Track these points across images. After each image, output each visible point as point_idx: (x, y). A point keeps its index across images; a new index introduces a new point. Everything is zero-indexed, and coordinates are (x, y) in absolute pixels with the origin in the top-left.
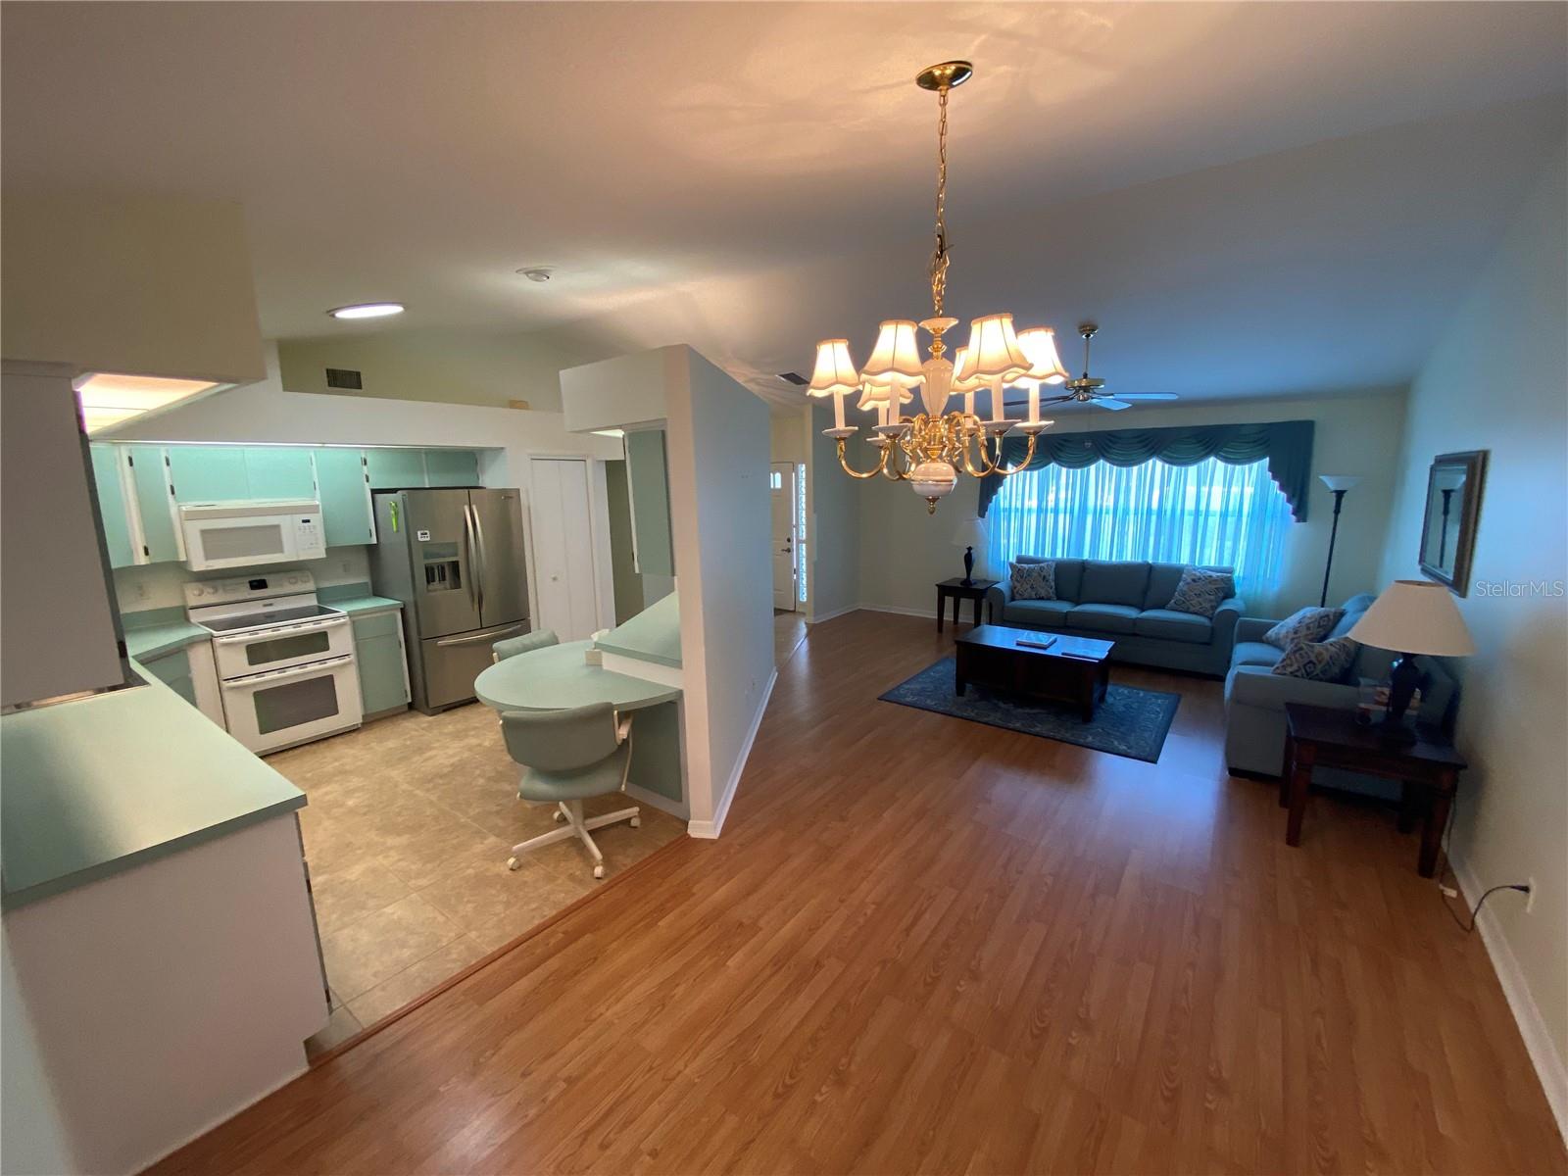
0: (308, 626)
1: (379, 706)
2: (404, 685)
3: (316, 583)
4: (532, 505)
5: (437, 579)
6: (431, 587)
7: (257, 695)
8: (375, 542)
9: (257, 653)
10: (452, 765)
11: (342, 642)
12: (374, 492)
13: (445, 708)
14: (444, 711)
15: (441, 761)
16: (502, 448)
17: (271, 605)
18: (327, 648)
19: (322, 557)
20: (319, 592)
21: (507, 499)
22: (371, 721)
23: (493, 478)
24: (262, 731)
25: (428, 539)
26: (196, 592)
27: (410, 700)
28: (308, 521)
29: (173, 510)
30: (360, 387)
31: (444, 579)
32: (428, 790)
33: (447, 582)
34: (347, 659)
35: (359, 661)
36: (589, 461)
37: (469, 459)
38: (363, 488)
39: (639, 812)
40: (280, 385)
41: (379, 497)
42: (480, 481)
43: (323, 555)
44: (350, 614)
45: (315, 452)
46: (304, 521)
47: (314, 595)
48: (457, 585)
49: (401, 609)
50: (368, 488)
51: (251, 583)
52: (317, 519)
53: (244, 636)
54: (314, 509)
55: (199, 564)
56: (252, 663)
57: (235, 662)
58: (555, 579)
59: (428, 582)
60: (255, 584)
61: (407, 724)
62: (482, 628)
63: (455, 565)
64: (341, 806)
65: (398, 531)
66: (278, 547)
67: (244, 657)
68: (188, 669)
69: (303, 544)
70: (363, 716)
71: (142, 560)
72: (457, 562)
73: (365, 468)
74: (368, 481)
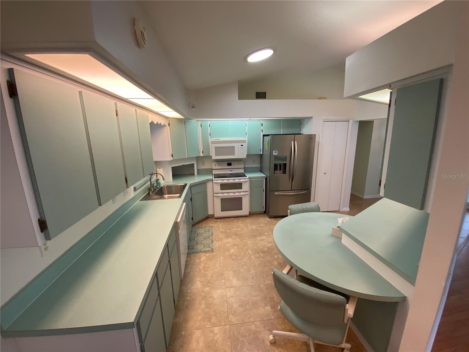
0: (237, 180)
1: (255, 210)
2: (263, 205)
3: (244, 165)
4: (320, 141)
5: (278, 170)
6: (276, 172)
7: (221, 199)
8: (262, 153)
9: (223, 187)
10: (268, 247)
11: (246, 187)
12: (264, 136)
13: (275, 217)
14: (274, 218)
15: (266, 244)
16: (312, 117)
17: (232, 171)
18: (241, 188)
19: (244, 157)
20: (245, 169)
21: (311, 138)
22: (251, 214)
23: (306, 130)
24: (222, 211)
25: (277, 154)
26: (214, 165)
27: (264, 210)
28: (243, 145)
29: (210, 140)
30: (265, 98)
31: (281, 169)
32: (256, 258)
33: (281, 172)
34: (246, 193)
35: (250, 194)
36: (351, 121)
37: (299, 122)
38: (261, 134)
39: (350, 348)
40: (237, 98)
41: (265, 137)
42: (301, 131)
43: (245, 157)
44: (249, 178)
45: (248, 122)
46: (241, 145)
47: (243, 169)
48: (284, 172)
49: (266, 178)
50: (262, 134)
51: (228, 163)
52: (245, 145)
53: (220, 181)
54: (244, 141)
55: (214, 157)
56: (221, 189)
57: (217, 188)
58: (325, 173)
59: (275, 170)
60: (229, 164)
61: (261, 219)
62: (291, 190)
63: (285, 165)
64: (229, 251)
65: (268, 150)
66: (233, 154)
67: (219, 187)
68: (206, 189)
69: (240, 153)
70: (249, 212)
71: (201, 155)
72: (286, 164)
73: (262, 127)
74: (262, 132)
